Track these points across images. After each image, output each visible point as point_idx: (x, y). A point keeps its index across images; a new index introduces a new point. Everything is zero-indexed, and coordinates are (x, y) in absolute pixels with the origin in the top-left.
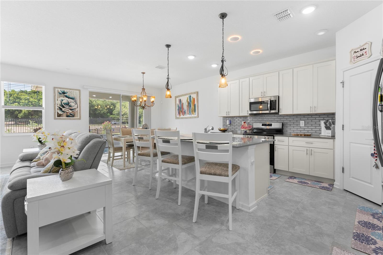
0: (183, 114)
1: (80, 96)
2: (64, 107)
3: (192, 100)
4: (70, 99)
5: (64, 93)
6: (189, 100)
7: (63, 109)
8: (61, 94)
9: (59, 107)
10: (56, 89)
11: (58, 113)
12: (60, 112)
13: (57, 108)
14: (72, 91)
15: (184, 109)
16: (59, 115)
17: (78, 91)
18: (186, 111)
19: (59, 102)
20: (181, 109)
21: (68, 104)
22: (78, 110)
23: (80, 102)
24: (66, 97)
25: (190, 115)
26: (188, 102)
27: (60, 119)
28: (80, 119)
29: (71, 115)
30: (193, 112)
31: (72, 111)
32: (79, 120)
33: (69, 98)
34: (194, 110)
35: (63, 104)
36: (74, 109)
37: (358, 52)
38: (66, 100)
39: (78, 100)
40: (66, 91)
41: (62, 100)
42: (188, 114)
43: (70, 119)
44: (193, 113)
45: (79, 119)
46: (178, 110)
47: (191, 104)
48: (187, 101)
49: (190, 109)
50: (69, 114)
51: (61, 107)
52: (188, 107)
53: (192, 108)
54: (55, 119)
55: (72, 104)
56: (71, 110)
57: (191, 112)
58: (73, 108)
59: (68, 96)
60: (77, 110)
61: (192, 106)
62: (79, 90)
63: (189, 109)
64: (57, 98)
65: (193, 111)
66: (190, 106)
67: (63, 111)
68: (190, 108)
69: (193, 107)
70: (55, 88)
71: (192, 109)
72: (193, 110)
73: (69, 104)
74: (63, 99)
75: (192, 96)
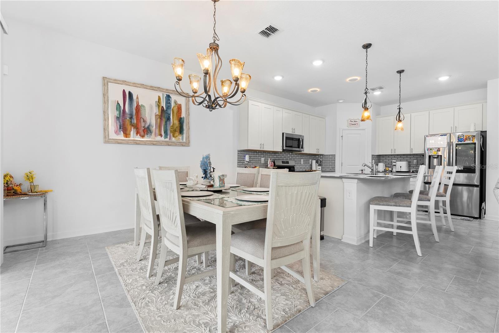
0: (142, 133)
3: (172, 106)
6: (163, 104)
15: (144, 121)
18: (153, 128)
20: (131, 118)
25: (166, 137)
26: (162, 107)
30: (177, 134)
34: (178, 130)
37: (353, 121)
42: (161, 135)
44: (177, 136)
46: (118, 118)
47: (170, 114)
48: (159, 106)
49: (166, 124)
52: (159, 120)
53: (172, 124)
57: (169, 132)
61: (174, 121)
63: (163, 123)
65: (175, 131)
66: (168, 119)
68: (166, 122)
69: (177, 123)
71: (173, 126)
72: (175, 128)
75: (174, 98)
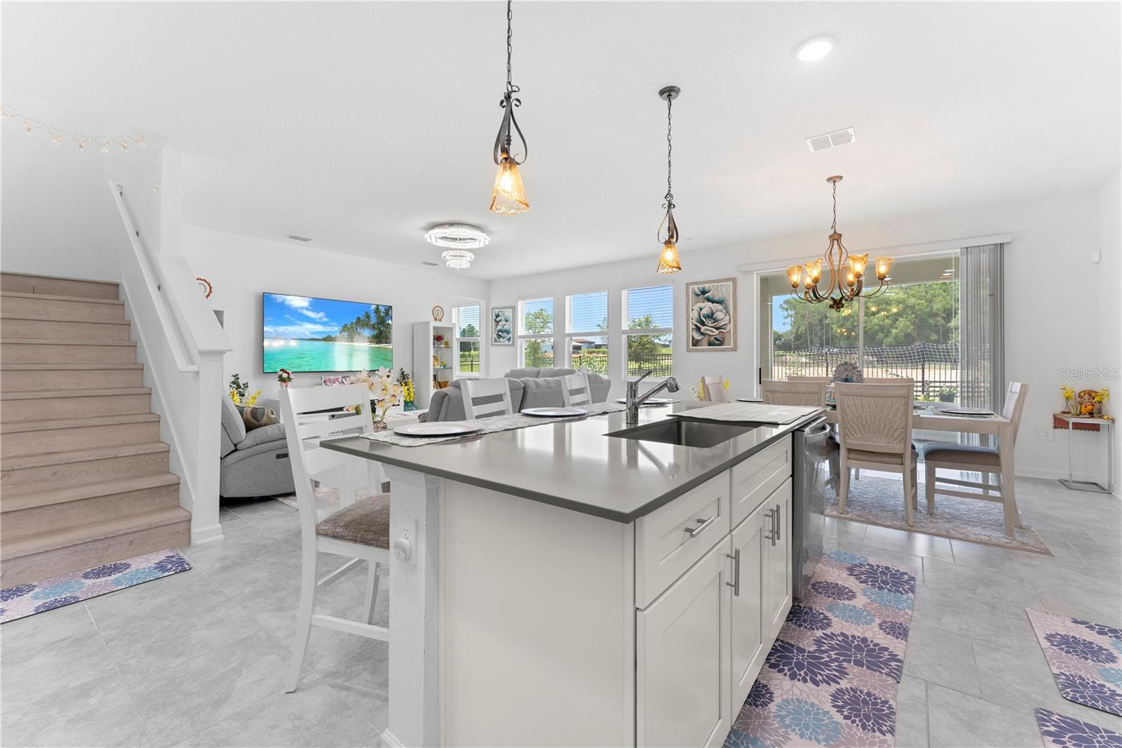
1: (734, 294)
2: (703, 324)
4: (715, 304)
5: (704, 292)
7: (703, 328)
8: (698, 295)
9: (696, 325)
10: (691, 287)
11: (693, 338)
12: (698, 337)
13: (692, 326)
14: (718, 286)
16: (696, 343)
17: (731, 283)
19: (694, 315)
21: (711, 316)
22: (730, 329)
23: (735, 308)
24: (709, 300)
27: (697, 350)
28: (735, 349)
29: (718, 340)
31: (718, 331)
32: (733, 353)
33: (713, 302)
35: (703, 317)
36: (723, 327)
38: (707, 307)
39: (731, 304)
40: (707, 286)
41: (701, 309)
43: (715, 350)
45: (733, 351)
50: (712, 338)
51: (699, 325)
54: (688, 350)
55: (719, 315)
56: (717, 329)
58: (722, 324)
59: (711, 297)
60: (728, 327)
62: (734, 280)
64: (692, 306)
67: (702, 334)
70: (688, 285)
73: (714, 316)
74: (702, 307)
